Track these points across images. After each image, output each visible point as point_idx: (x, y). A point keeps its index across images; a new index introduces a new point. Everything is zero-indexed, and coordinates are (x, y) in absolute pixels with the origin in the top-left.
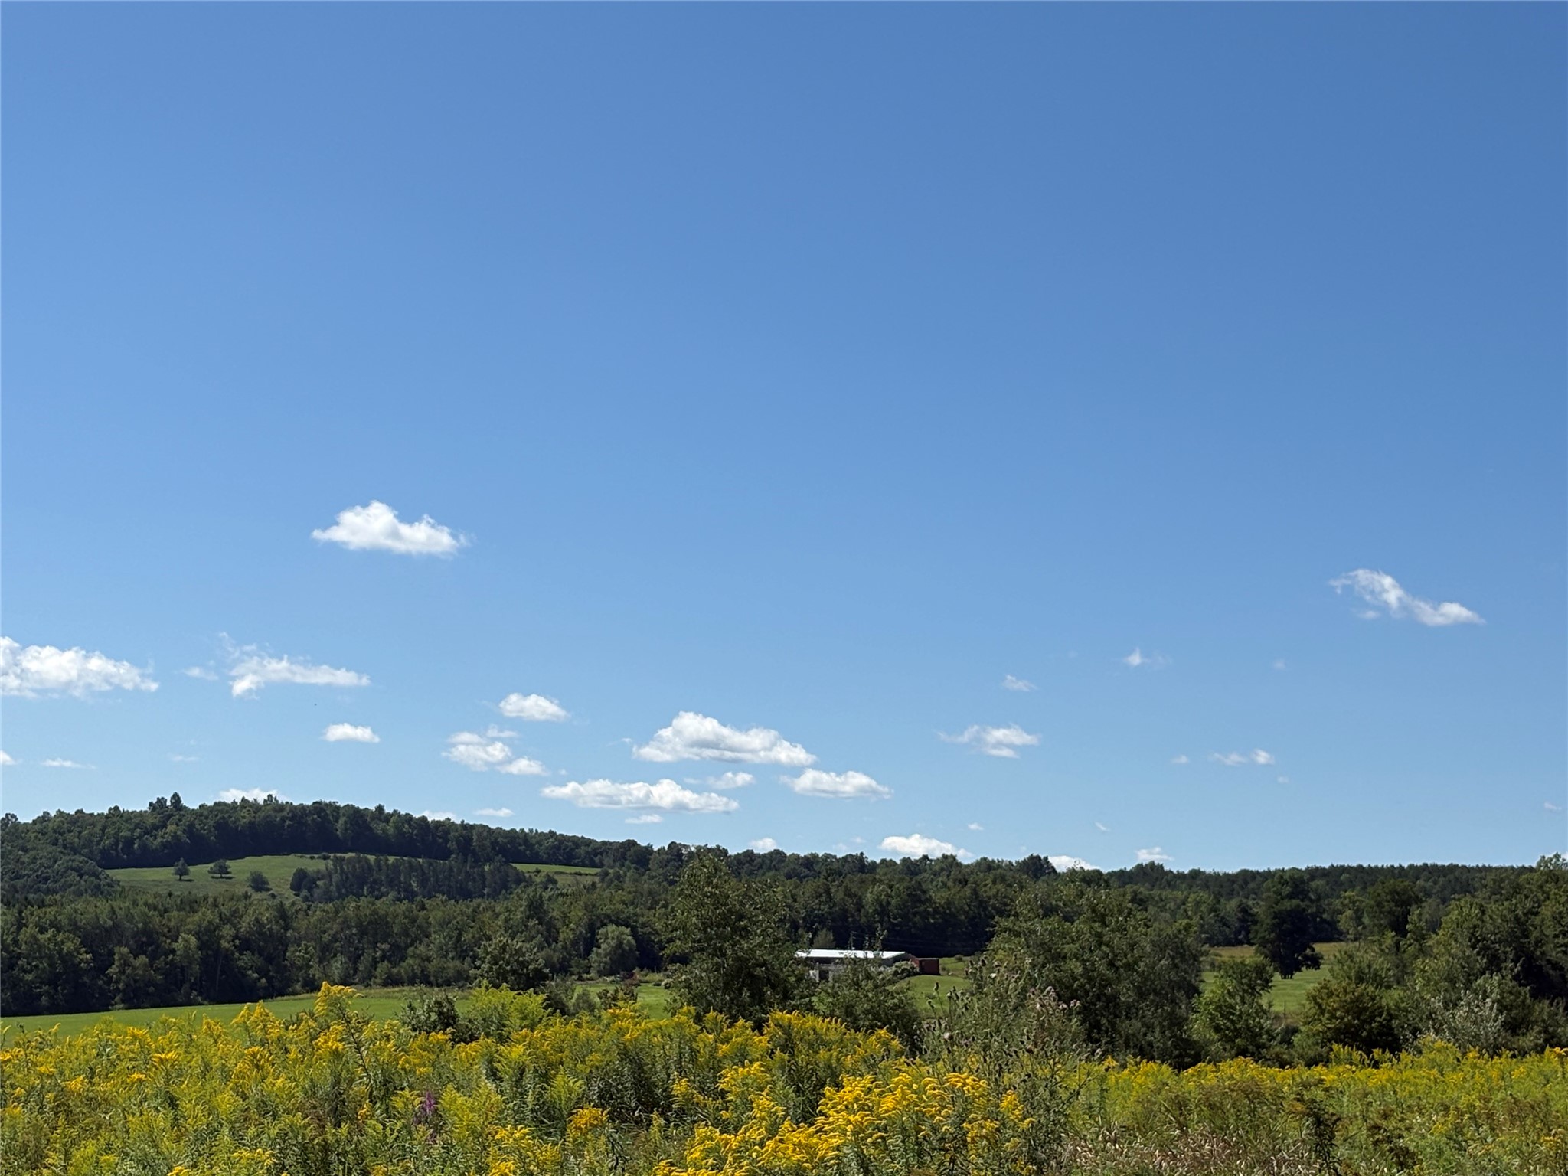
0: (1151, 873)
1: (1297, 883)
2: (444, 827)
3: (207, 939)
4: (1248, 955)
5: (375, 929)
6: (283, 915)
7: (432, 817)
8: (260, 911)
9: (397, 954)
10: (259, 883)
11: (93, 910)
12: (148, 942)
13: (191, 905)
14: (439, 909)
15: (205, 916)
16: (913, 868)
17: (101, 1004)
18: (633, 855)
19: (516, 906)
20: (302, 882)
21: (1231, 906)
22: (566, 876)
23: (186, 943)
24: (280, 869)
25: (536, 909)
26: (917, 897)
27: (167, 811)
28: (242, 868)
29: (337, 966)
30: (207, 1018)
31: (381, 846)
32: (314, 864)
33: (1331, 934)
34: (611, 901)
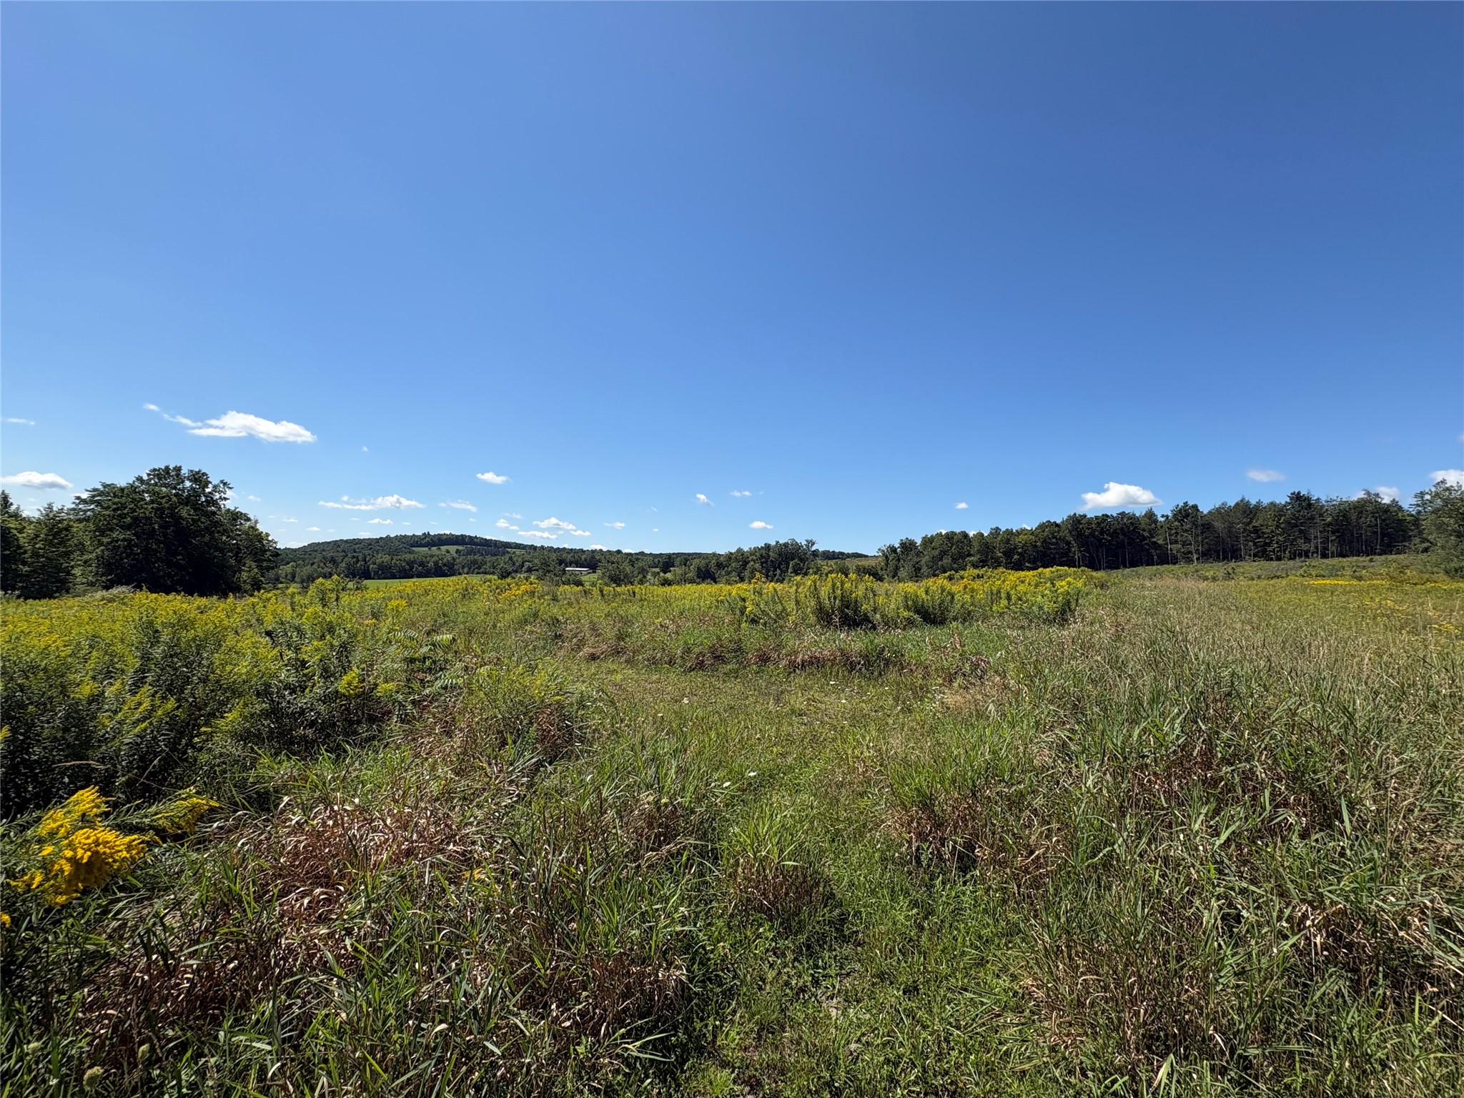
0: (642, 553)
1: (669, 556)
2: (491, 540)
3: (436, 563)
4: (657, 570)
5: (475, 562)
6: (454, 559)
7: (488, 538)
8: (449, 557)
9: (479, 568)
10: (448, 551)
11: (411, 557)
12: (422, 564)
13: (432, 556)
14: (488, 558)
15: (435, 558)
16: (593, 551)
17: (412, 577)
18: (533, 548)
19: (507, 557)
20: (458, 551)
21: (656, 560)
22: (518, 552)
23: (431, 564)
24: (453, 549)
25: (511, 559)
26: (593, 557)
27: (426, 535)
28: (444, 548)
29: (466, 570)
30: (435, 580)
31: (476, 544)
32: (460, 548)
33: (673, 566)
34: (528, 557)
